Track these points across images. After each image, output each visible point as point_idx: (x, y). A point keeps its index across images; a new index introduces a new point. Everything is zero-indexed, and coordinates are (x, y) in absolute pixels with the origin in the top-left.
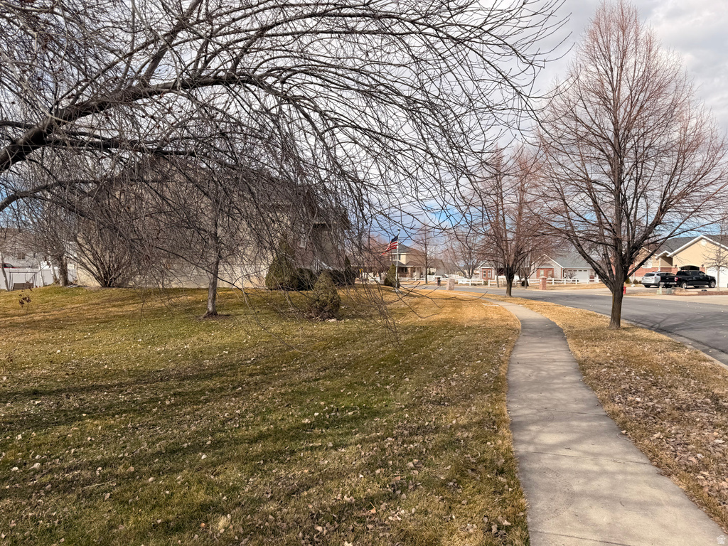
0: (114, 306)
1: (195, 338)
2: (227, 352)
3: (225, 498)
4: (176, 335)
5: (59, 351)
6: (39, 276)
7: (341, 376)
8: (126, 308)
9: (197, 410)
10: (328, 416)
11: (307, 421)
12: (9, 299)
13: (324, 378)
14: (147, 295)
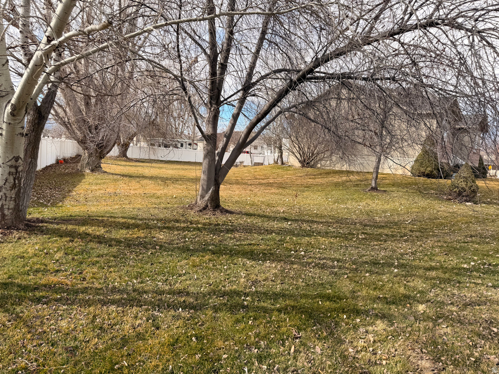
0: (310, 178)
1: (364, 203)
2: (389, 214)
3: (418, 295)
4: (352, 199)
5: (287, 200)
6: (266, 159)
7: (486, 243)
8: (317, 180)
9: (381, 244)
10: (482, 267)
11: (465, 266)
12: (255, 170)
13: (472, 242)
14: (328, 173)
